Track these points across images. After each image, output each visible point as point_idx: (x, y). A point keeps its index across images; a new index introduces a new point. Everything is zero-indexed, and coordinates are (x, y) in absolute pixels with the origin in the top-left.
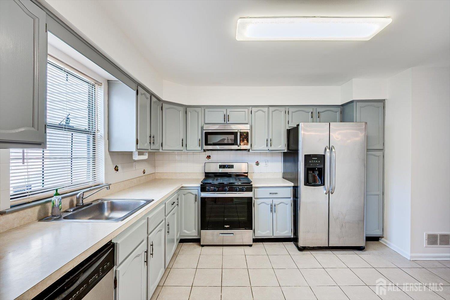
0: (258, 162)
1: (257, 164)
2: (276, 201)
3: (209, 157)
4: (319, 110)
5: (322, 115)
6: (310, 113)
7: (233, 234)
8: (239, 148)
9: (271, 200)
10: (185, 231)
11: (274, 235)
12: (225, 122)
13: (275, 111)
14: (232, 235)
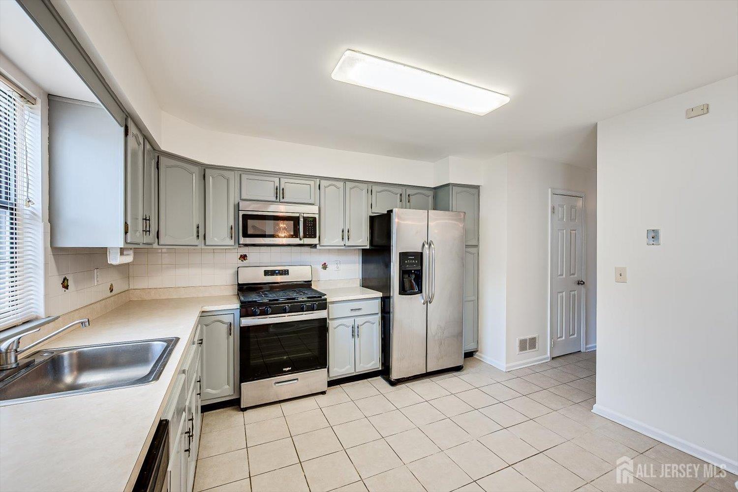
0: (325, 264)
1: (325, 267)
2: (359, 321)
3: (244, 257)
4: (409, 191)
5: (412, 198)
6: (399, 195)
7: (297, 379)
8: (301, 242)
9: (352, 319)
10: (209, 390)
11: (357, 371)
12: (278, 200)
13: (354, 188)
14: (296, 381)
